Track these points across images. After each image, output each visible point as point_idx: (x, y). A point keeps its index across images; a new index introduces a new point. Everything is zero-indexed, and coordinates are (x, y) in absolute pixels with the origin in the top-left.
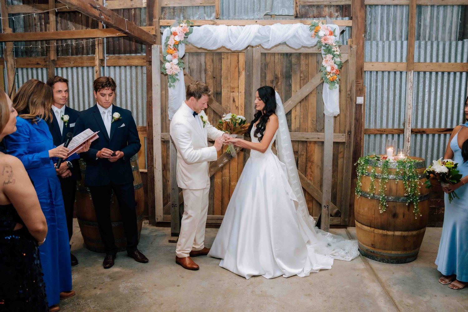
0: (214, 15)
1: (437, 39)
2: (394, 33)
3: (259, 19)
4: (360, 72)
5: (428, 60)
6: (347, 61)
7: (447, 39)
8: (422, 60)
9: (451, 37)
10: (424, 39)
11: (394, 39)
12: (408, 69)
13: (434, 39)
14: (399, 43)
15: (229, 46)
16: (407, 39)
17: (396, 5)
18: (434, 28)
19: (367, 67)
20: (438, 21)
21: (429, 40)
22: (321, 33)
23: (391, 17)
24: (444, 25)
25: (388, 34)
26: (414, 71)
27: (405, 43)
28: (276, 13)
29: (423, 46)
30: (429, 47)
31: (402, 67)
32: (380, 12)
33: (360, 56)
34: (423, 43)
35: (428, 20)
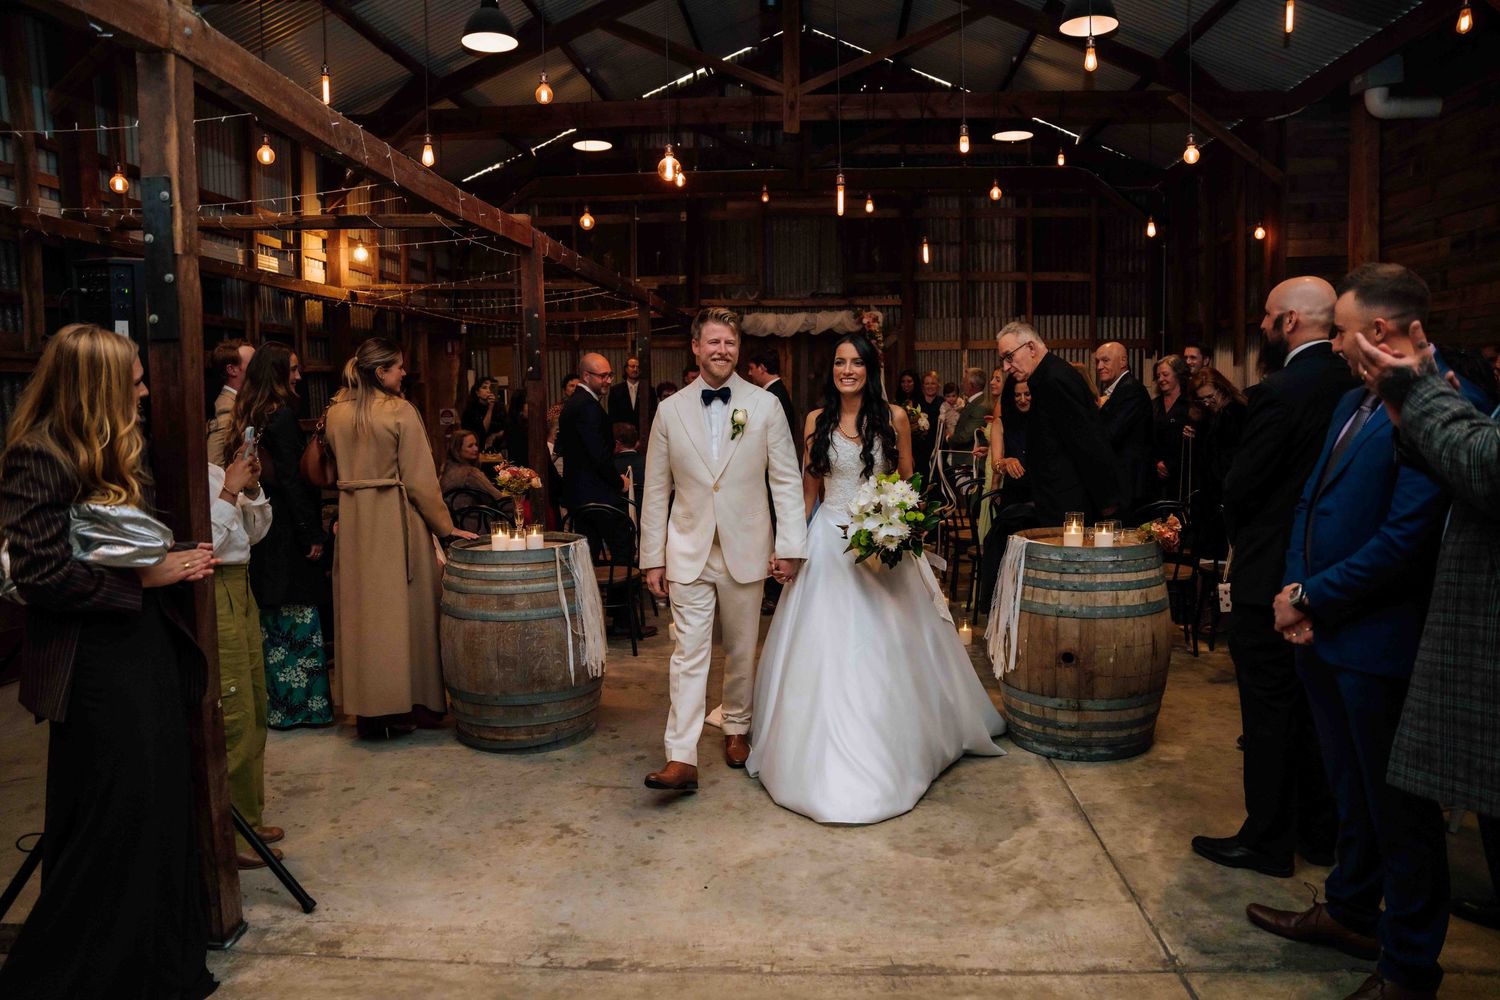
0: (757, 293)
1: (993, 315)
2: (948, 310)
3: (806, 298)
4: (911, 354)
5: (985, 336)
6: (896, 343)
7: (1003, 314)
8: (978, 337)
9: (1007, 313)
10: (980, 316)
11: (948, 316)
12: (963, 349)
13: (990, 315)
14: (953, 320)
15: (777, 333)
16: (961, 316)
17: (949, 282)
18: (990, 304)
19: (919, 346)
20: (993, 297)
21: (985, 315)
22: (865, 321)
23: (944, 294)
24: (999, 302)
25: (942, 311)
26: (969, 350)
27: (959, 320)
28: (824, 292)
29: (978, 323)
30: (984, 325)
31: (957, 345)
32: (932, 288)
33: (911, 337)
34: (978, 320)
35: (983, 297)
